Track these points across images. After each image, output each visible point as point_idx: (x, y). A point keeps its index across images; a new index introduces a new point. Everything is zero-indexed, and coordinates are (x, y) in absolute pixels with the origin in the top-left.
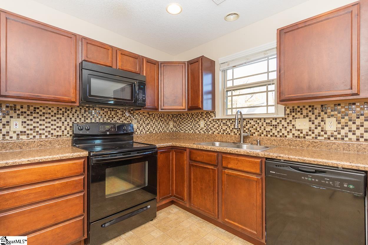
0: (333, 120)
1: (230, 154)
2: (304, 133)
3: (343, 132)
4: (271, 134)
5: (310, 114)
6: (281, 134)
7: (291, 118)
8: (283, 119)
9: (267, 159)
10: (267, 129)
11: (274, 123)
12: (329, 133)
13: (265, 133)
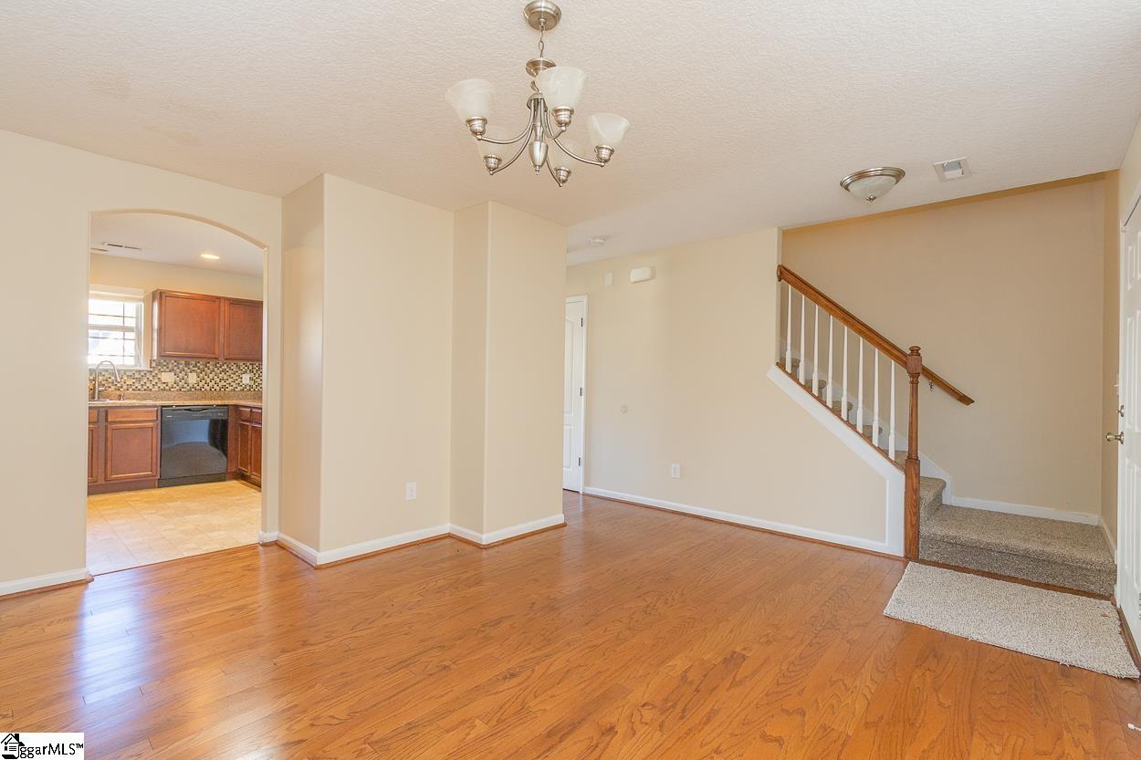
0: (194, 375)
1: (120, 407)
2: (170, 385)
3: (201, 384)
4: (134, 387)
5: (175, 368)
6: (145, 387)
7: (156, 372)
8: (148, 371)
9: (163, 406)
10: (128, 383)
11: (137, 376)
12: (191, 385)
13: (125, 387)
